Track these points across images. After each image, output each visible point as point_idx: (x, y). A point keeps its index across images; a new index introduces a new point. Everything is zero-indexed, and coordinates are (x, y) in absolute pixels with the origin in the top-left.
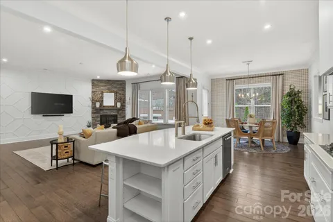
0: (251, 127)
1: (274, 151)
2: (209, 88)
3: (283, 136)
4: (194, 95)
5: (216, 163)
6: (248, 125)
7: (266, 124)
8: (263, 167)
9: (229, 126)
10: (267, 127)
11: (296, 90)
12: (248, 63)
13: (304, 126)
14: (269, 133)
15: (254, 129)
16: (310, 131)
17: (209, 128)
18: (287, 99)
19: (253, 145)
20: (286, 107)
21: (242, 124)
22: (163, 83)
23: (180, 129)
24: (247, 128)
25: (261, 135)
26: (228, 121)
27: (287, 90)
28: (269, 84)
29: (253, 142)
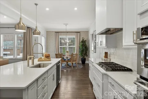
0: (67, 57)
1: (77, 68)
2: (46, 36)
3: (80, 61)
4: (36, 39)
5: (54, 79)
6: (66, 56)
7: (74, 56)
8: (73, 77)
9: (57, 57)
10: (74, 57)
11: (85, 40)
12: (66, 25)
13: (87, 56)
14: (75, 59)
15: (69, 58)
16: (89, 57)
17: (48, 59)
18: (81, 44)
19: (68, 66)
20: (81, 47)
21: (63, 56)
22: (16, 30)
23: (31, 61)
24: (65, 58)
25: (72, 61)
26: (56, 55)
27: (81, 40)
28: (74, 37)
29: (68, 65)
